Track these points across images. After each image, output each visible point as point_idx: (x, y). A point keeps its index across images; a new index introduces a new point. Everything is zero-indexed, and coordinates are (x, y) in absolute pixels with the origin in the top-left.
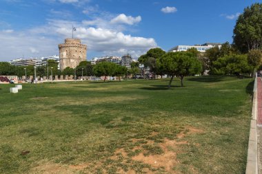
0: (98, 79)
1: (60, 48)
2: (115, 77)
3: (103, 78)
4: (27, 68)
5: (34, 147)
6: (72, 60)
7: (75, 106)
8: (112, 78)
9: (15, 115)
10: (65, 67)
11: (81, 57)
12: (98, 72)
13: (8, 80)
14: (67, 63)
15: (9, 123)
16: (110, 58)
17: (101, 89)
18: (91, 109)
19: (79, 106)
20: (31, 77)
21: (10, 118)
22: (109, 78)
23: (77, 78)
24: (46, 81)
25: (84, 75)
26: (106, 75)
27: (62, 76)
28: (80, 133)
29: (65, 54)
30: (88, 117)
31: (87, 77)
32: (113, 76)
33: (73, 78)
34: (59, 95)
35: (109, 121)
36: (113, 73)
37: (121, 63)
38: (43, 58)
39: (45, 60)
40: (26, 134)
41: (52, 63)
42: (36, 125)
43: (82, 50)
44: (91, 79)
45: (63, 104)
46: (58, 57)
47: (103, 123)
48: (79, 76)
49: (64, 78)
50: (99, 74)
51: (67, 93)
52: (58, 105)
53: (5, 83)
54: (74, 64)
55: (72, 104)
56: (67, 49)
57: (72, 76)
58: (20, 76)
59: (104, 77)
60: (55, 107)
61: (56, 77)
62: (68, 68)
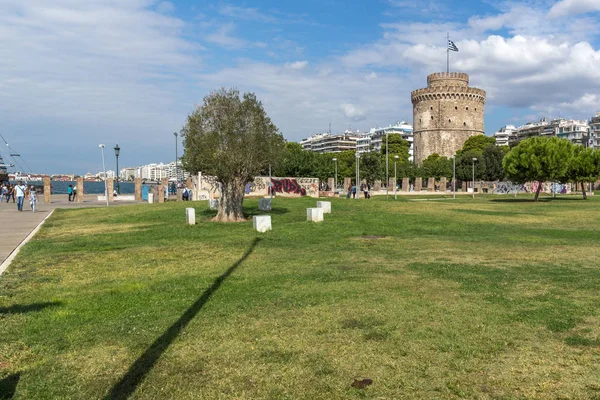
0: (515, 191)
1: (415, 102)
2: (568, 186)
3: (531, 187)
4: (339, 156)
5: (381, 370)
6: (444, 136)
7: (466, 268)
8: (558, 187)
9: (326, 278)
10: (427, 153)
11: (470, 124)
12: (518, 167)
13: (298, 189)
14: (431, 142)
15: (316, 299)
16: (551, 127)
17: (531, 220)
18: (511, 280)
19: (476, 269)
20: (348, 181)
21: (316, 286)
22: (550, 188)
23: (459, 186)
24: (383, 192)
25: (478, 178)
26: (541, 179)
27: (419, 181)
28: (493, 350)
29: (426, 116)
30: (507, 304)
31: (486, 184)
32: (564, 180)
33: (448, 186)
34: (419, 232)
35: (571, 323)
36: (563, 173)
37: (585, 140)
38: (373, 131)
39: (379, 135)
40: (358, 333)
41: (397, 143)
42: (377, 311)
43: (471, 104)
44: (495, 189)
45: (432, 259)
46: (409, 127)
47: (556, 328)
48: (463, 180)
49: (425, 186)
50: (522, 175)
51: (437, 228)
52: (419, 259)
53: (292, 194)
54: (449, 146)
55: (456, 260)
56: (433, 103)
57: (444, 180)
58: (324, 177)
59: (535, 185)
60: (415, 267)
61: (406, 181)
62: (435, 156)
